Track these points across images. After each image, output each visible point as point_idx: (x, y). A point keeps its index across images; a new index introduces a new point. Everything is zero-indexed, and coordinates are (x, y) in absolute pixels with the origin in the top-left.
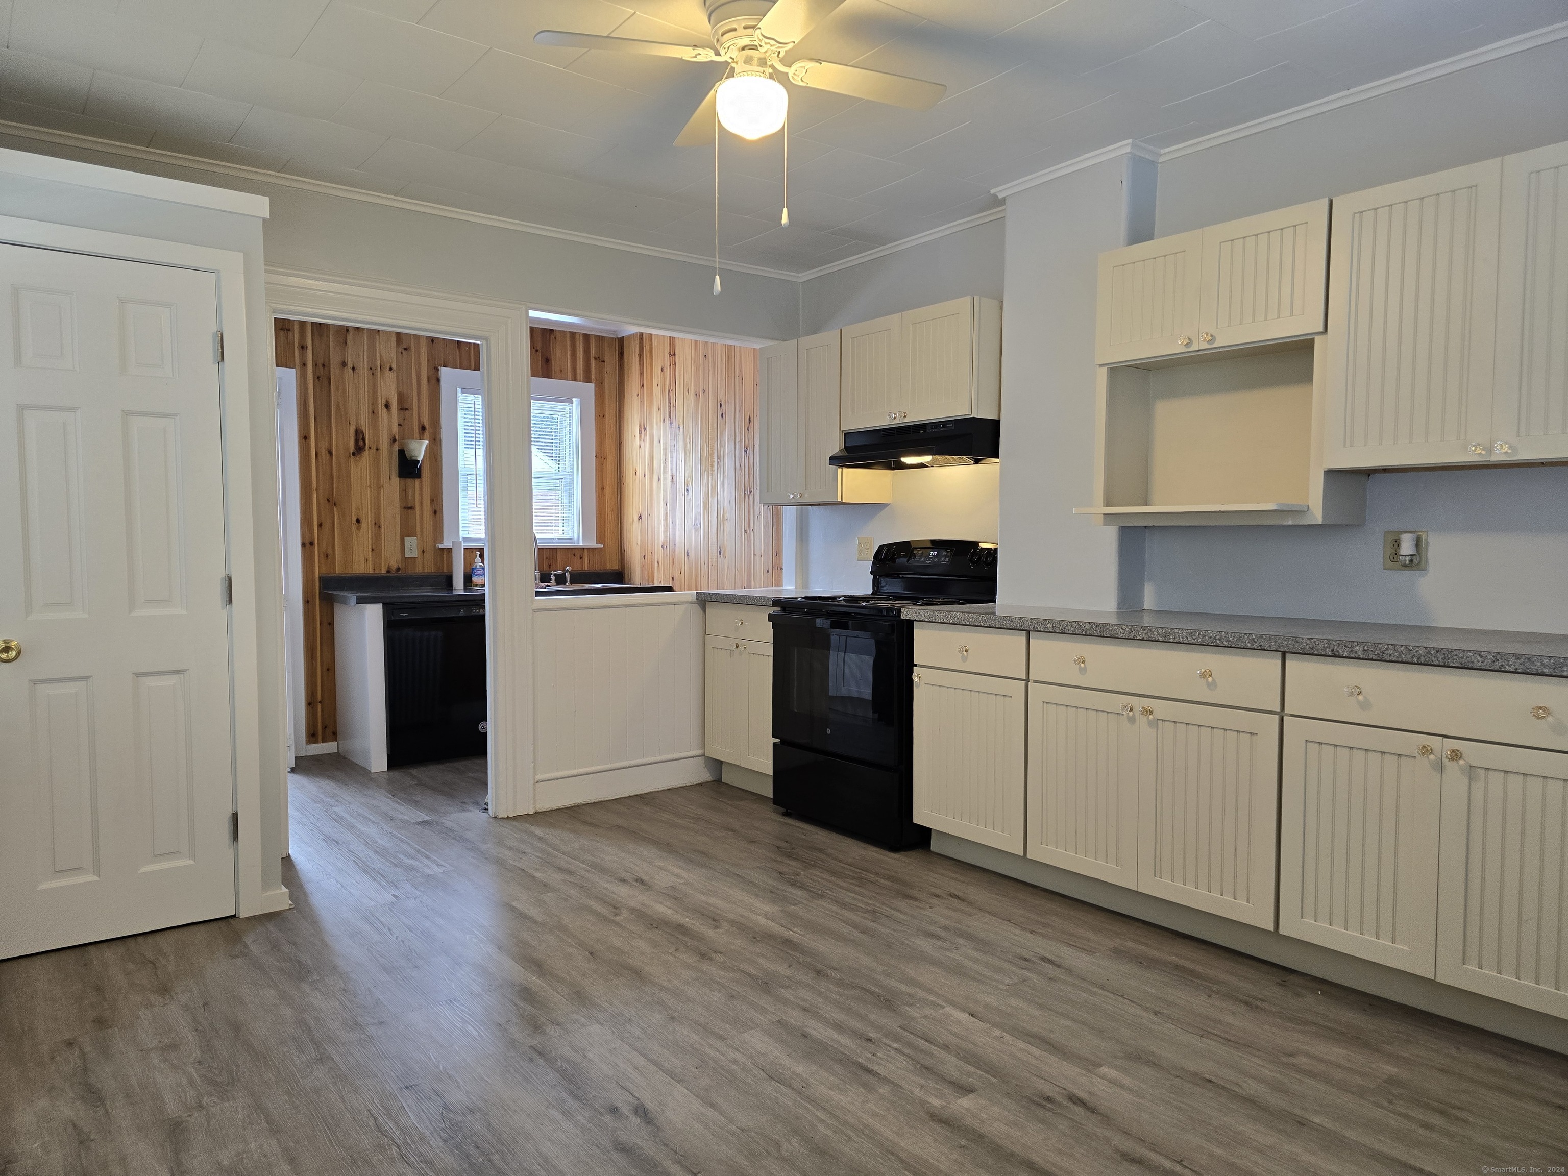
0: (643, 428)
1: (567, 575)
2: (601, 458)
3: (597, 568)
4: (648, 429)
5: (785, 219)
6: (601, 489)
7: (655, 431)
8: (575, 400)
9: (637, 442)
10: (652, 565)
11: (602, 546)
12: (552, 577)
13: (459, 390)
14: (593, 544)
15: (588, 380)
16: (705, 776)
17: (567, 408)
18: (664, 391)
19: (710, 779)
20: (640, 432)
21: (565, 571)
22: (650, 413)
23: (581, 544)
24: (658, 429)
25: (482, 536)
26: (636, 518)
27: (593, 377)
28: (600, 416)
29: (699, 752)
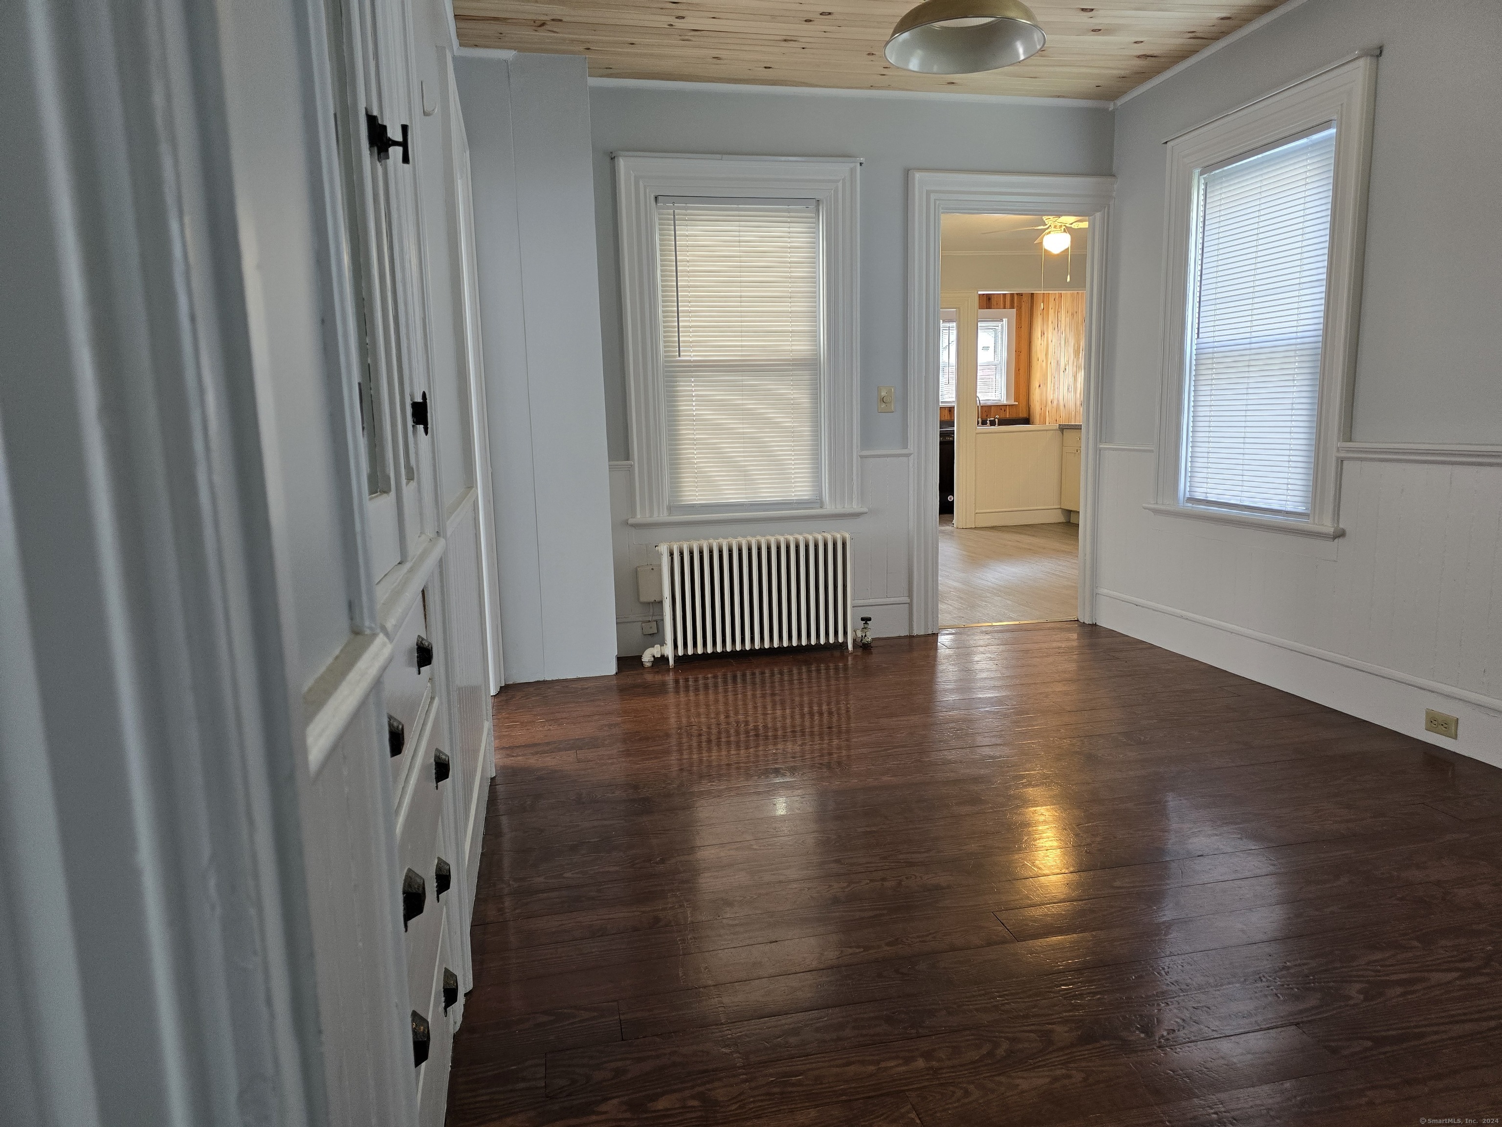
0: (1043, 334)
1: (996, 420)
2: (1018, 352)
3: (1014, 416)
4: (1045, 334)
5: (1068, 280)
6: (1018, 370)
7: (1050, 335)
8: (1004, 319)
9: (1039, 341)
10: (1045, 413)
11: (1017, 403)
12: (988, 422)
13: (941, 321)
14: (1012, 402)
15: (1012, 307)
16: (1061, 519)
17: (1000, 324)
18: (1055, 312)
19: (1064, 521)
20: (1041, 336)
21: (995, 418)
22: (1048, 325)
23: (1005, 402)
24: (1051, 334)
25: (954, 399)
26: (1038, 386)
27: (1015, 305)
28: (1019, 327)
29: (1059, 507)
